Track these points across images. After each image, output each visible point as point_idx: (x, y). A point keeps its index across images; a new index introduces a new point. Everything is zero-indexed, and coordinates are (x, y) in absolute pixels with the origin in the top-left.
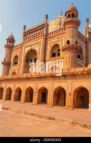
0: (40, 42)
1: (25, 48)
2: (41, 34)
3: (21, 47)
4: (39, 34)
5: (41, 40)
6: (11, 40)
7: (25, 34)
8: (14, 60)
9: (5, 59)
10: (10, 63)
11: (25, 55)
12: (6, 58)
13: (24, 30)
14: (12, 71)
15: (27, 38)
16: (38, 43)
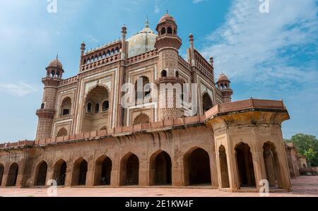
0: (113, 73)
1: (86, 83)
2: (116, 58)
3: (76, 81)
4: (112, 60)
5: (116, 69)
6: (56, 69)
7: (84, 59)
8: (62, 106)
9: (43, 105)
10: (54, 112)
11: (85, 96)
12: (45, 103)
13: (83, 52)
14: (59, 128)
15: (89, 66)
16: (111, 75)
